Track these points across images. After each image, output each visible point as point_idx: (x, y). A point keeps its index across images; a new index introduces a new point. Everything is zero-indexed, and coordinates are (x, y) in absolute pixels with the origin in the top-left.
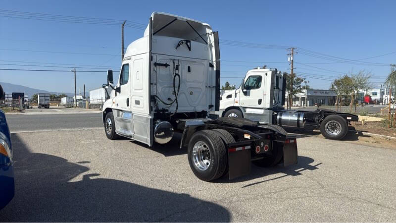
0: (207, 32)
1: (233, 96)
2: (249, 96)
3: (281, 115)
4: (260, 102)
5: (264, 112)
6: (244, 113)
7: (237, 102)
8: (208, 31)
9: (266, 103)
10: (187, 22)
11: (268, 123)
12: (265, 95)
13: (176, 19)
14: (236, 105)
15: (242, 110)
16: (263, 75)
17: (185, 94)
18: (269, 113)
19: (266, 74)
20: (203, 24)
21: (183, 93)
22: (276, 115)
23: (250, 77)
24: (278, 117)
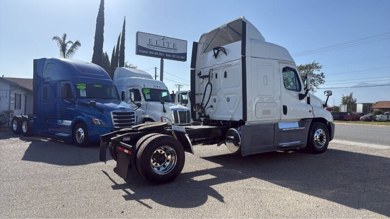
10: (228, 26)
13: (219, 29)
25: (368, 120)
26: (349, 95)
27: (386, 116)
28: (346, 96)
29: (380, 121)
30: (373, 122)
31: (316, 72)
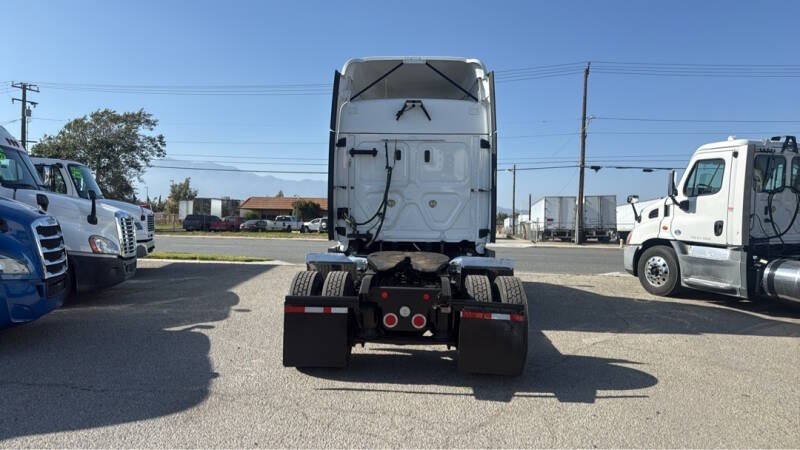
0: (478, 76)
1: (661, 212)
2: (694, 212)
3: (775, 267)
4: (718, 228)
5: (731, 256)
6: (680, 255)
7: (665, 228)
8: (480, 73)
9: (734, 234)
10: (428, 64)
11: (738, 286)
12: (732, 209)
13: (401, 64)
14: (664, 235)
15: (677, 249)
16: (727, 156)
17: (417, 206)
18: (739, 260)
19: (735, 154)
20: (468, 61)
21: (414, 204)
22: (764, 267)
23: (698, 162)
24: (767, 271)
25: (254, 230)
26: (183, 182)
27: (281, 223)
28: (178, 184)
29: (273, 231)
30: (260, 233)
31: (143, 131)
